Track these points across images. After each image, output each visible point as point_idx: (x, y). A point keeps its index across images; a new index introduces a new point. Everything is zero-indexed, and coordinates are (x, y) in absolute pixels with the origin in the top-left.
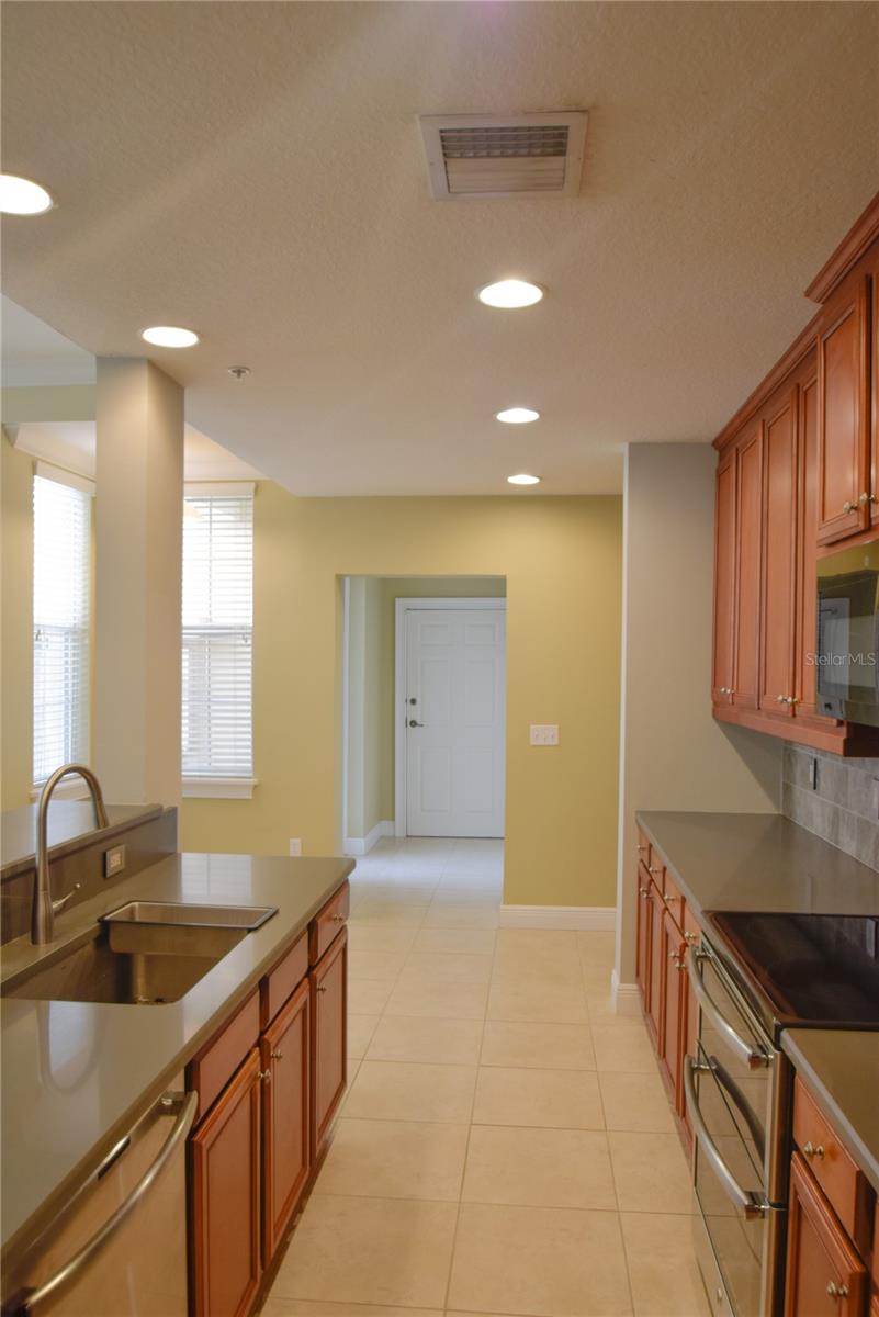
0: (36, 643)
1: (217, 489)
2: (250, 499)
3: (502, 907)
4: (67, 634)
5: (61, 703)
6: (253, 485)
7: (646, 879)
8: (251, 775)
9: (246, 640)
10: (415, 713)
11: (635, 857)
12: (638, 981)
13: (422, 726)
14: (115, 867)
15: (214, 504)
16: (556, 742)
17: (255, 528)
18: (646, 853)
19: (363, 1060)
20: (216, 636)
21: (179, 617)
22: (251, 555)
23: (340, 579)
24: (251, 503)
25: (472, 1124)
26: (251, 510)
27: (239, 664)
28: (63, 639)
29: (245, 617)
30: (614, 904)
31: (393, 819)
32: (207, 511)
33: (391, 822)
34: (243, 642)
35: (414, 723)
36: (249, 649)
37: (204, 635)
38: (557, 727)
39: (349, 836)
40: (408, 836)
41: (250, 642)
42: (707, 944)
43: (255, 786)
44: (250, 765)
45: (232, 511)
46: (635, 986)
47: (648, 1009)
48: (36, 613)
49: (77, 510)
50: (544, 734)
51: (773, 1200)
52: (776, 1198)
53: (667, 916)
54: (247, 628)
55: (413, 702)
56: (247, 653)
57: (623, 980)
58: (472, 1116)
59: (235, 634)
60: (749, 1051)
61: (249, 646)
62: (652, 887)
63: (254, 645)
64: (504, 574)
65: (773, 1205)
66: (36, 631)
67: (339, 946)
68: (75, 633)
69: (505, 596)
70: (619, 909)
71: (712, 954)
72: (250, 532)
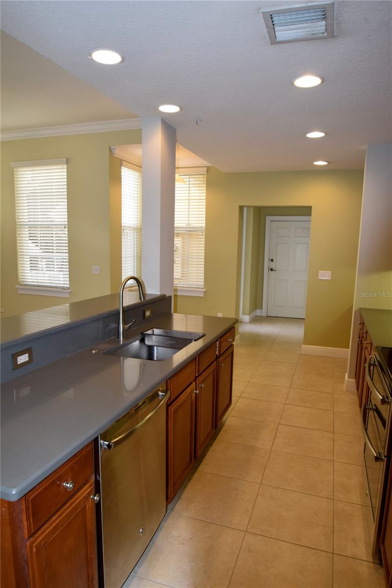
0: (123, 233)
1: (192, 171)
2: (205, 174)
3: (303, 345)
4: (134, 230)
5: (132, 257)
6: (206, 168)
7: (361, 336)
8: (203, 287)
9: (202, 233)
10: (273, 265)
11: (359, 327)
12: (356, 379)
13: (275, 270)
14: (148, 316)
15: (191, 176)
16: (329, 278)
17: (207, 187)
18: (362, 325)
19: (240, 397)
20: (190, 232)
21: (173, 223)
22: (205, 198)
23: (241, 208)
24: (205, 176)
25: (279, 424)
26: (205, 179)
27: (199, 243)
28: (133, 232)
29: (203, 224)
30: (349, 348)
31: (262, 309)
32: (188, 180)
33: (261, 310)
34: (201, 234)
35: (272, 270)
36: (204, 237)
37: (186, 231)
38: (330, 272)
39: (243, 314)
40: (267, 316)
41: (204, 234)
42: (376, 360)
43: (205, 292)
44: (203, 283)
45: (198, 179)
46: (354, 380)
47: (358, 389)
48: (123, 222)
49: (138, 180)
50: (325, 275)
51: (386, 455)
52: (387, 453)
53: (366, 350)
54: (203, 228)
55: (272, 260)
56: (203, 238)
57: (349, 378)
58: (280, 421)
59: (198, 230)
60: (381, 398)
61: (203, 235)
62: (363, 339)
63: (206, 235)
64: (310, 205)
65: (385, 456)
66: (122, 229)
67: (229, 351)
68: (137, 229)
69: (310, 215)
70: (350, 350)
71: (377, 363)
72: (205, 188)
